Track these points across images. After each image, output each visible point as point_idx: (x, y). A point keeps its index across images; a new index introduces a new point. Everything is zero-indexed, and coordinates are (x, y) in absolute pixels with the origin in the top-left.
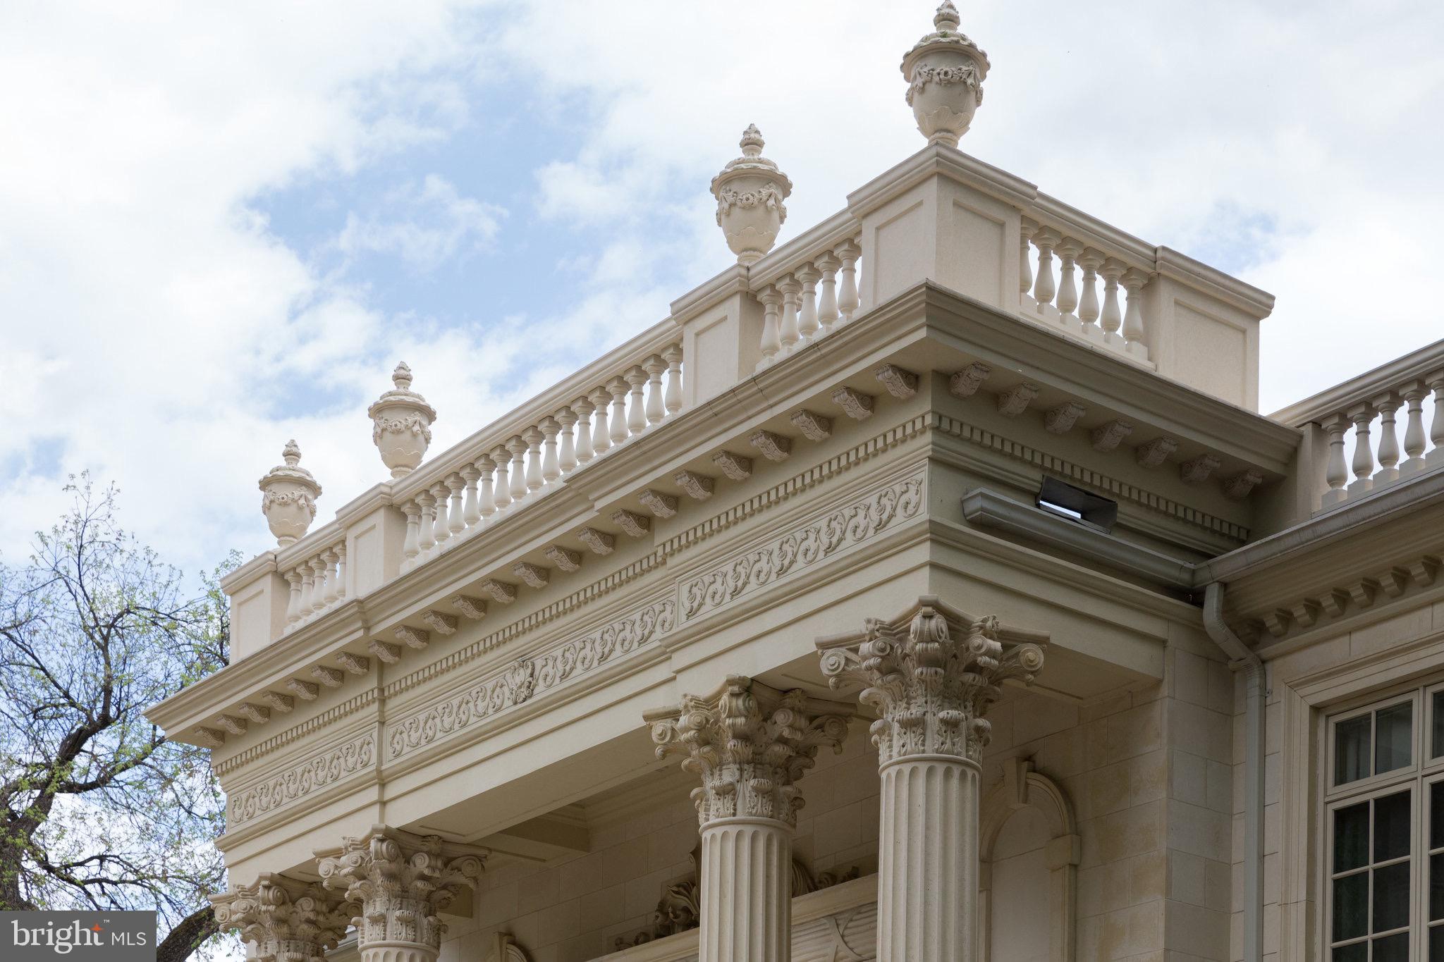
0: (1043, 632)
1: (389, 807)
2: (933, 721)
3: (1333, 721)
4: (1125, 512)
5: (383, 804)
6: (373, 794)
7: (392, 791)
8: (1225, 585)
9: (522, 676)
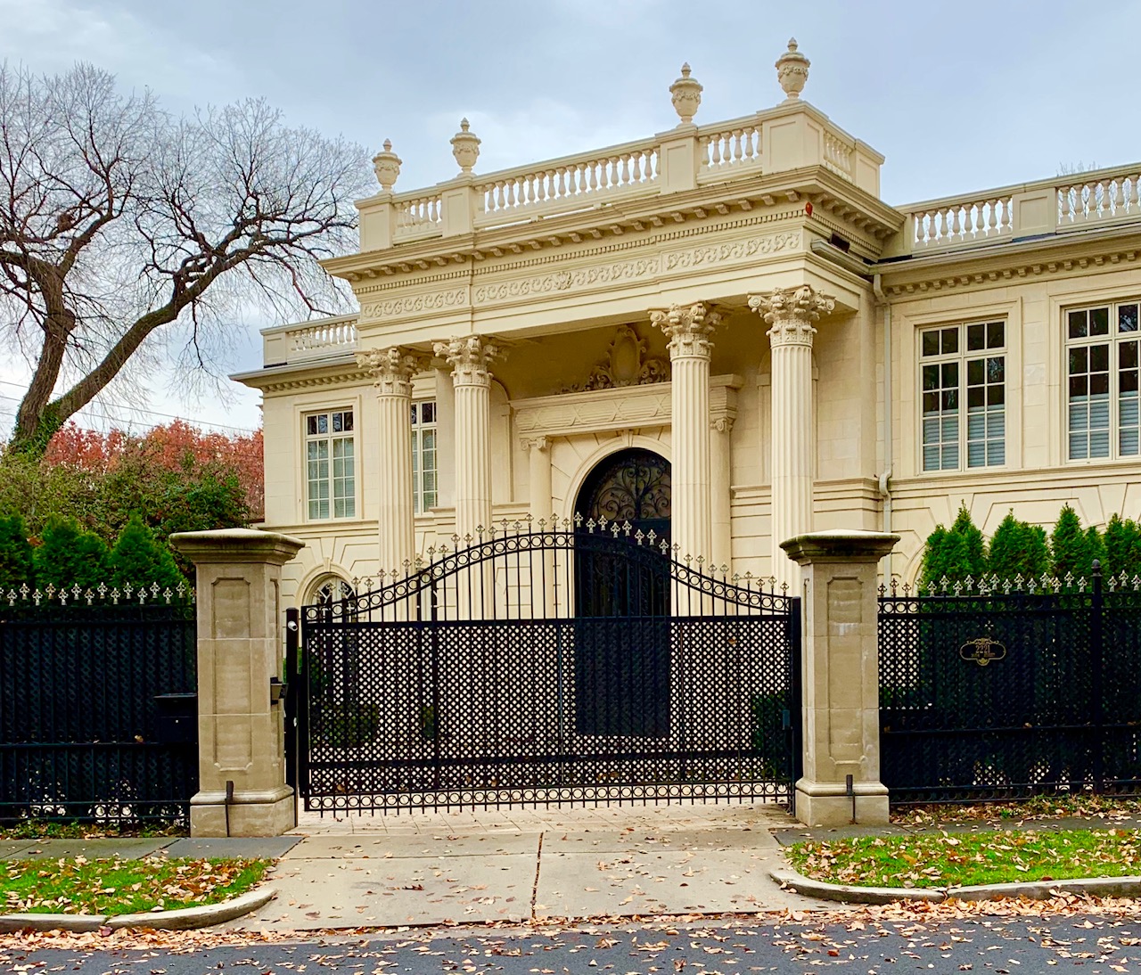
0: (833, 295)
1: (475, 324)
2: (800, 330)
3: (922, 331)
4: (853, 247)
5: (472, 322)
6: (468, 317)
7: (477, 317)
8: (882, 275)
9: (565, 278)
